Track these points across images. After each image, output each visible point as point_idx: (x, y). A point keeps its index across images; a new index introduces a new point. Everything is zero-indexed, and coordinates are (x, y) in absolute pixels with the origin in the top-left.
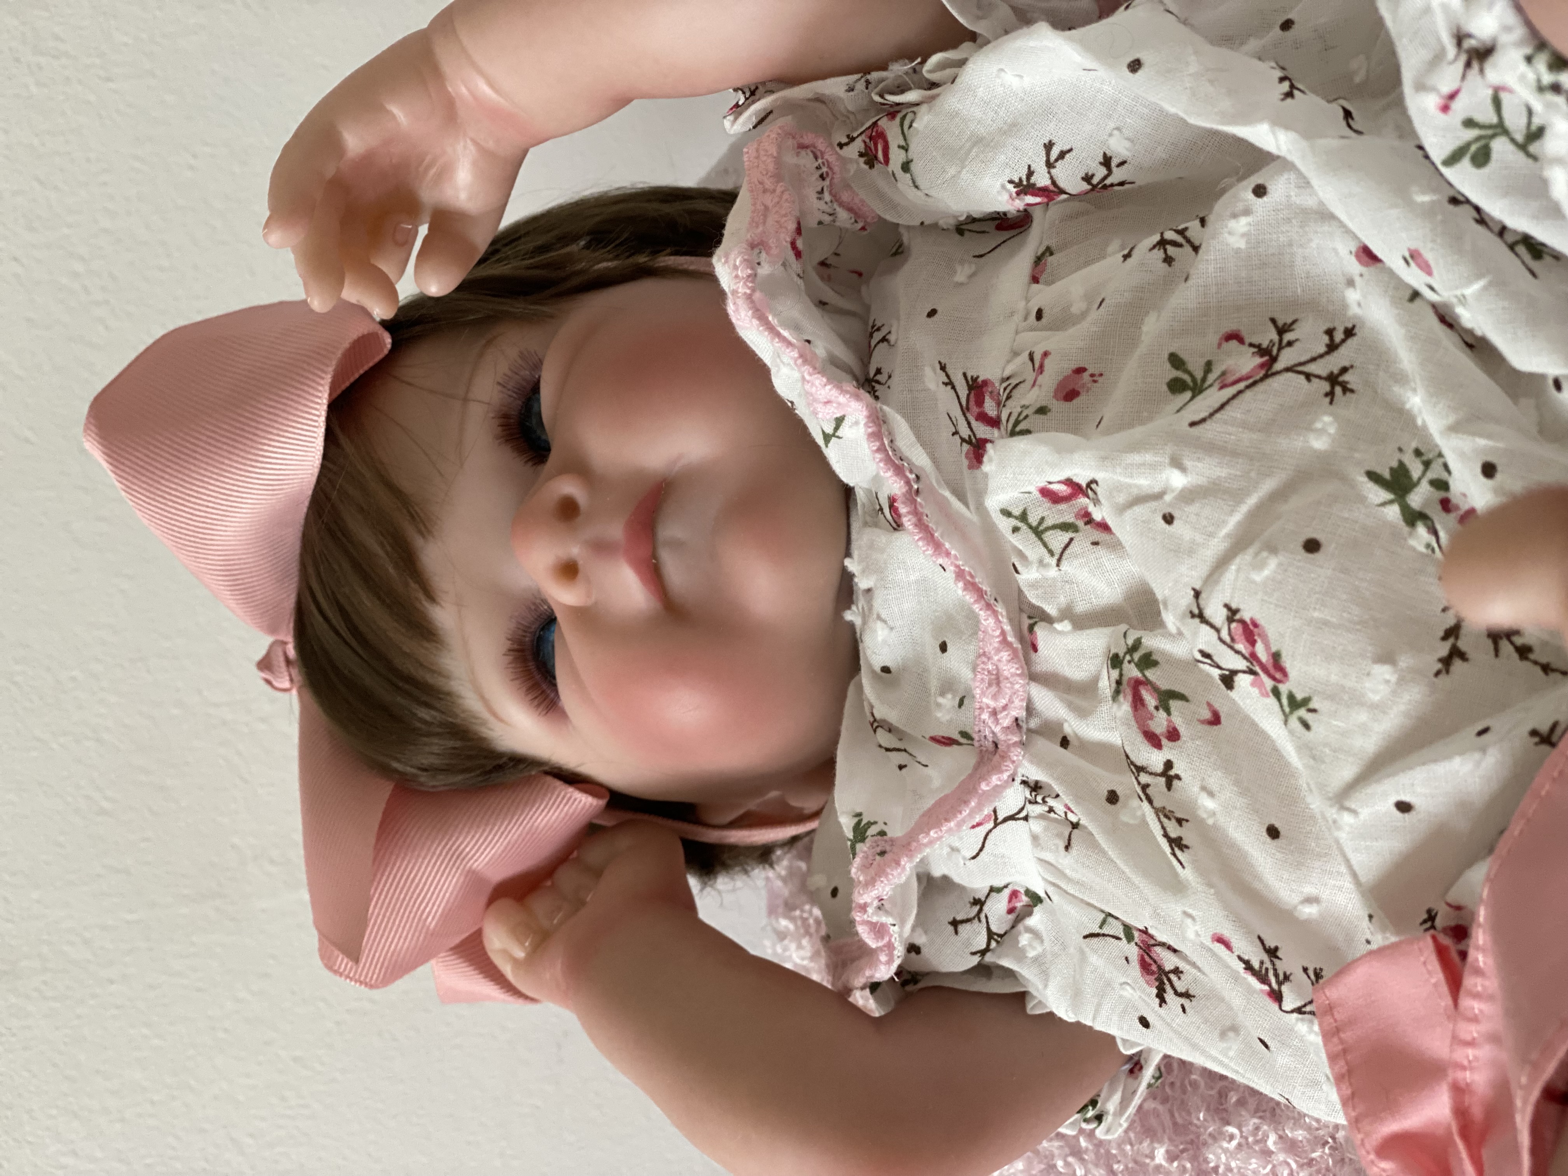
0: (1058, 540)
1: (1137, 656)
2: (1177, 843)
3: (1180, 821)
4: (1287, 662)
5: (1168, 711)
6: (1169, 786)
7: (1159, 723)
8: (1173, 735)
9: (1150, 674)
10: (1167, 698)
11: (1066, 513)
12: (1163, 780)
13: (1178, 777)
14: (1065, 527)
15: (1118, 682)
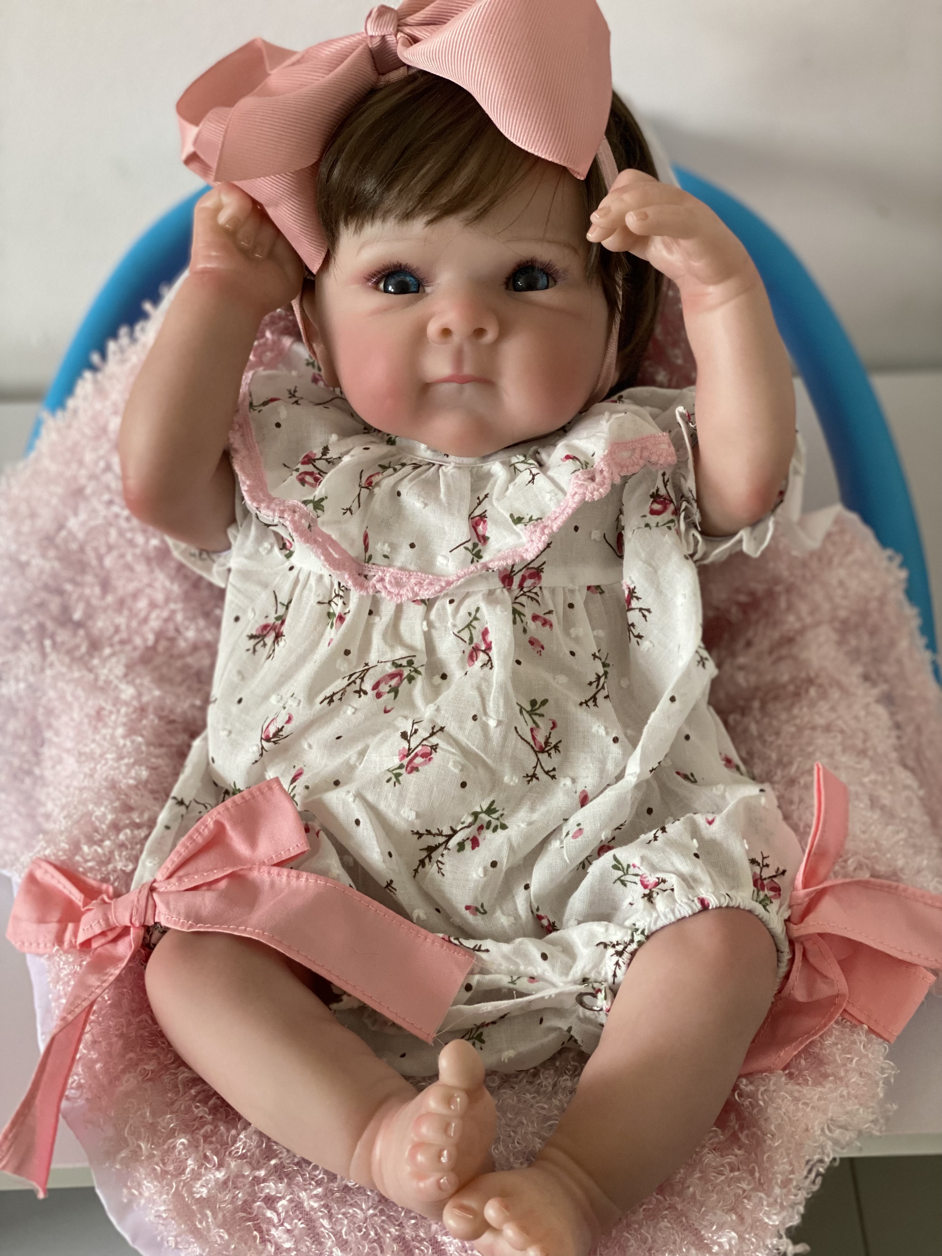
0: (466, 635)
1: (413, 674)
2: (330, 699)
3: (341, 699)
4: (414, 774)
5: (389, 692)
6: (356, 692)
7: (384, 688)
8: (379, 695)
9: (406, 681)
10: (395, 691)
11: (477, 639)
12: (358, 689)
13: (360, 696)
14: (471, 639)
15: (401, 665)
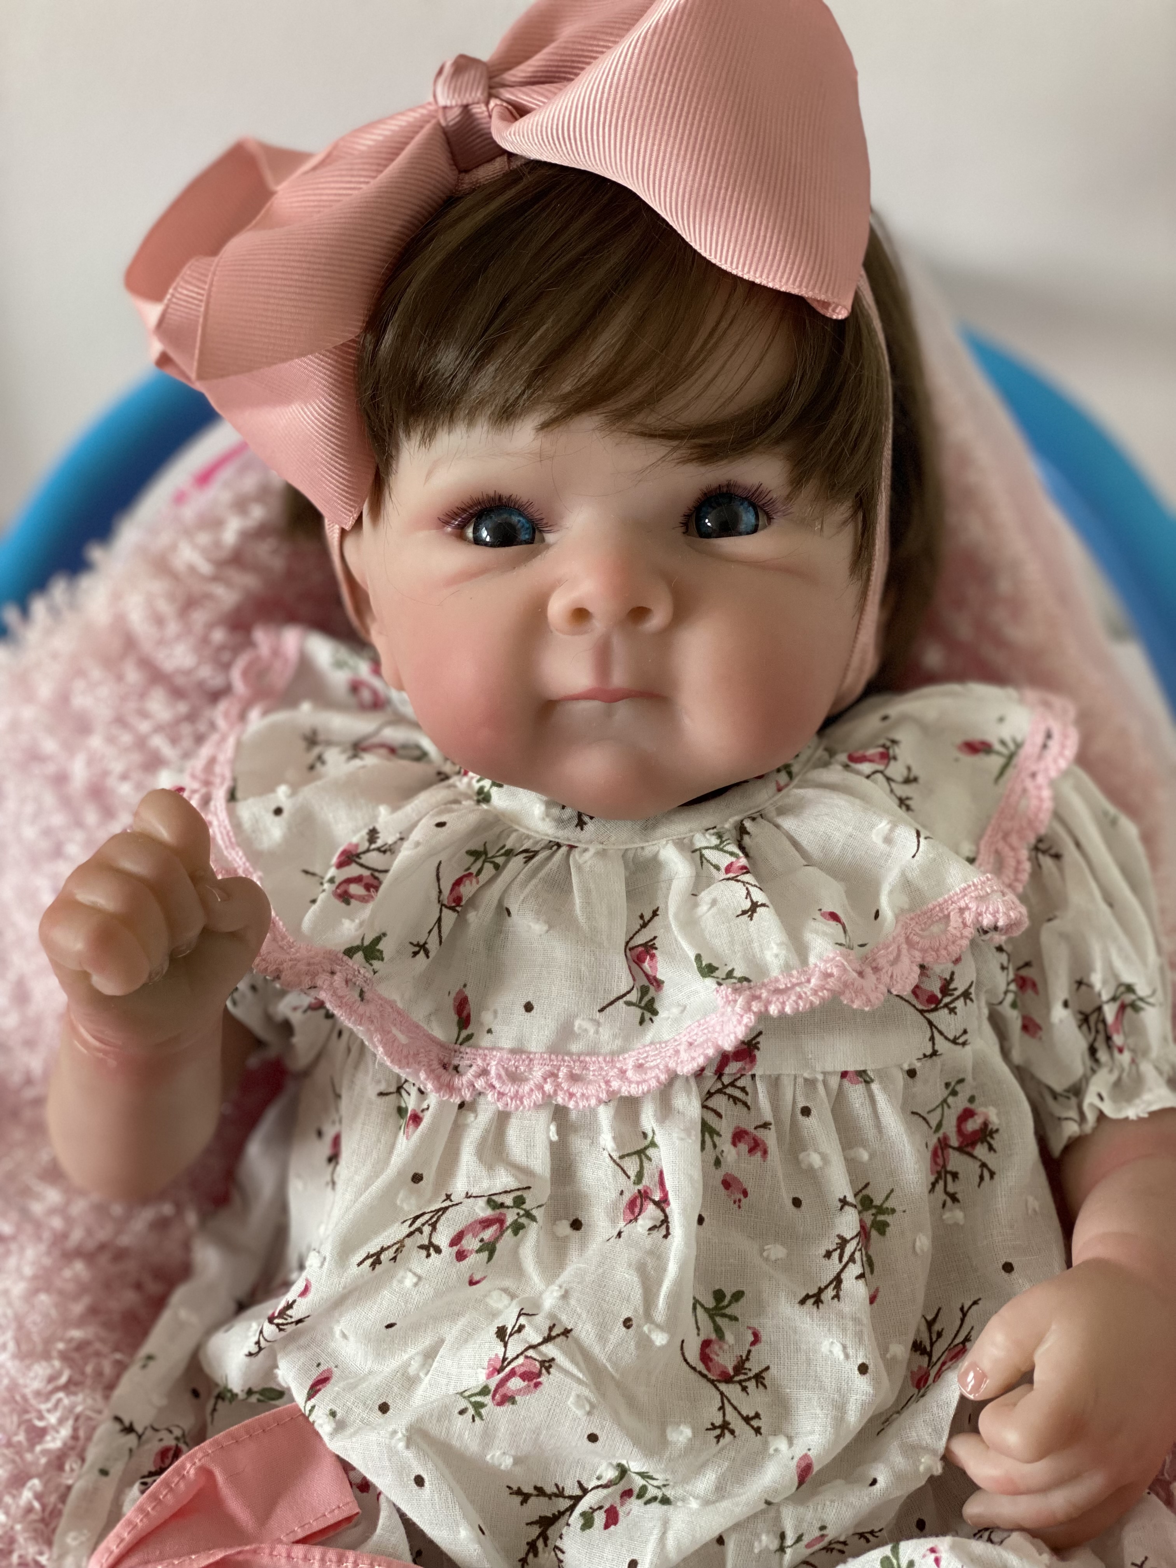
0: (632, 1165)
2: (377, 1258)
15: (502, 1205)
